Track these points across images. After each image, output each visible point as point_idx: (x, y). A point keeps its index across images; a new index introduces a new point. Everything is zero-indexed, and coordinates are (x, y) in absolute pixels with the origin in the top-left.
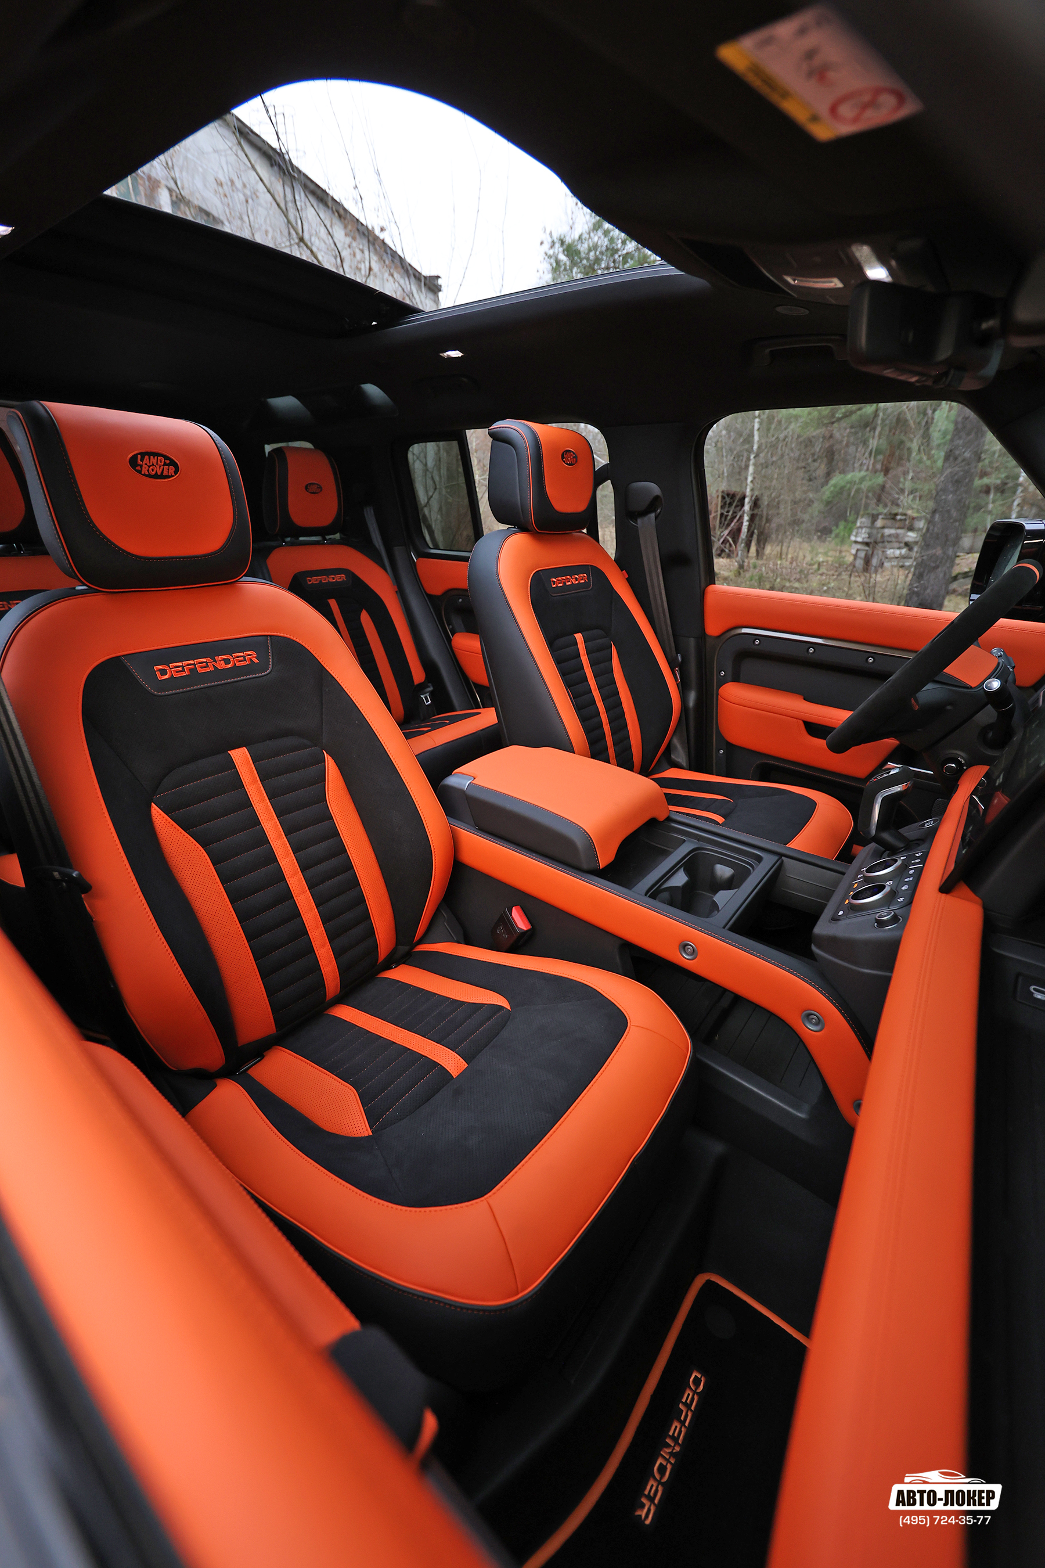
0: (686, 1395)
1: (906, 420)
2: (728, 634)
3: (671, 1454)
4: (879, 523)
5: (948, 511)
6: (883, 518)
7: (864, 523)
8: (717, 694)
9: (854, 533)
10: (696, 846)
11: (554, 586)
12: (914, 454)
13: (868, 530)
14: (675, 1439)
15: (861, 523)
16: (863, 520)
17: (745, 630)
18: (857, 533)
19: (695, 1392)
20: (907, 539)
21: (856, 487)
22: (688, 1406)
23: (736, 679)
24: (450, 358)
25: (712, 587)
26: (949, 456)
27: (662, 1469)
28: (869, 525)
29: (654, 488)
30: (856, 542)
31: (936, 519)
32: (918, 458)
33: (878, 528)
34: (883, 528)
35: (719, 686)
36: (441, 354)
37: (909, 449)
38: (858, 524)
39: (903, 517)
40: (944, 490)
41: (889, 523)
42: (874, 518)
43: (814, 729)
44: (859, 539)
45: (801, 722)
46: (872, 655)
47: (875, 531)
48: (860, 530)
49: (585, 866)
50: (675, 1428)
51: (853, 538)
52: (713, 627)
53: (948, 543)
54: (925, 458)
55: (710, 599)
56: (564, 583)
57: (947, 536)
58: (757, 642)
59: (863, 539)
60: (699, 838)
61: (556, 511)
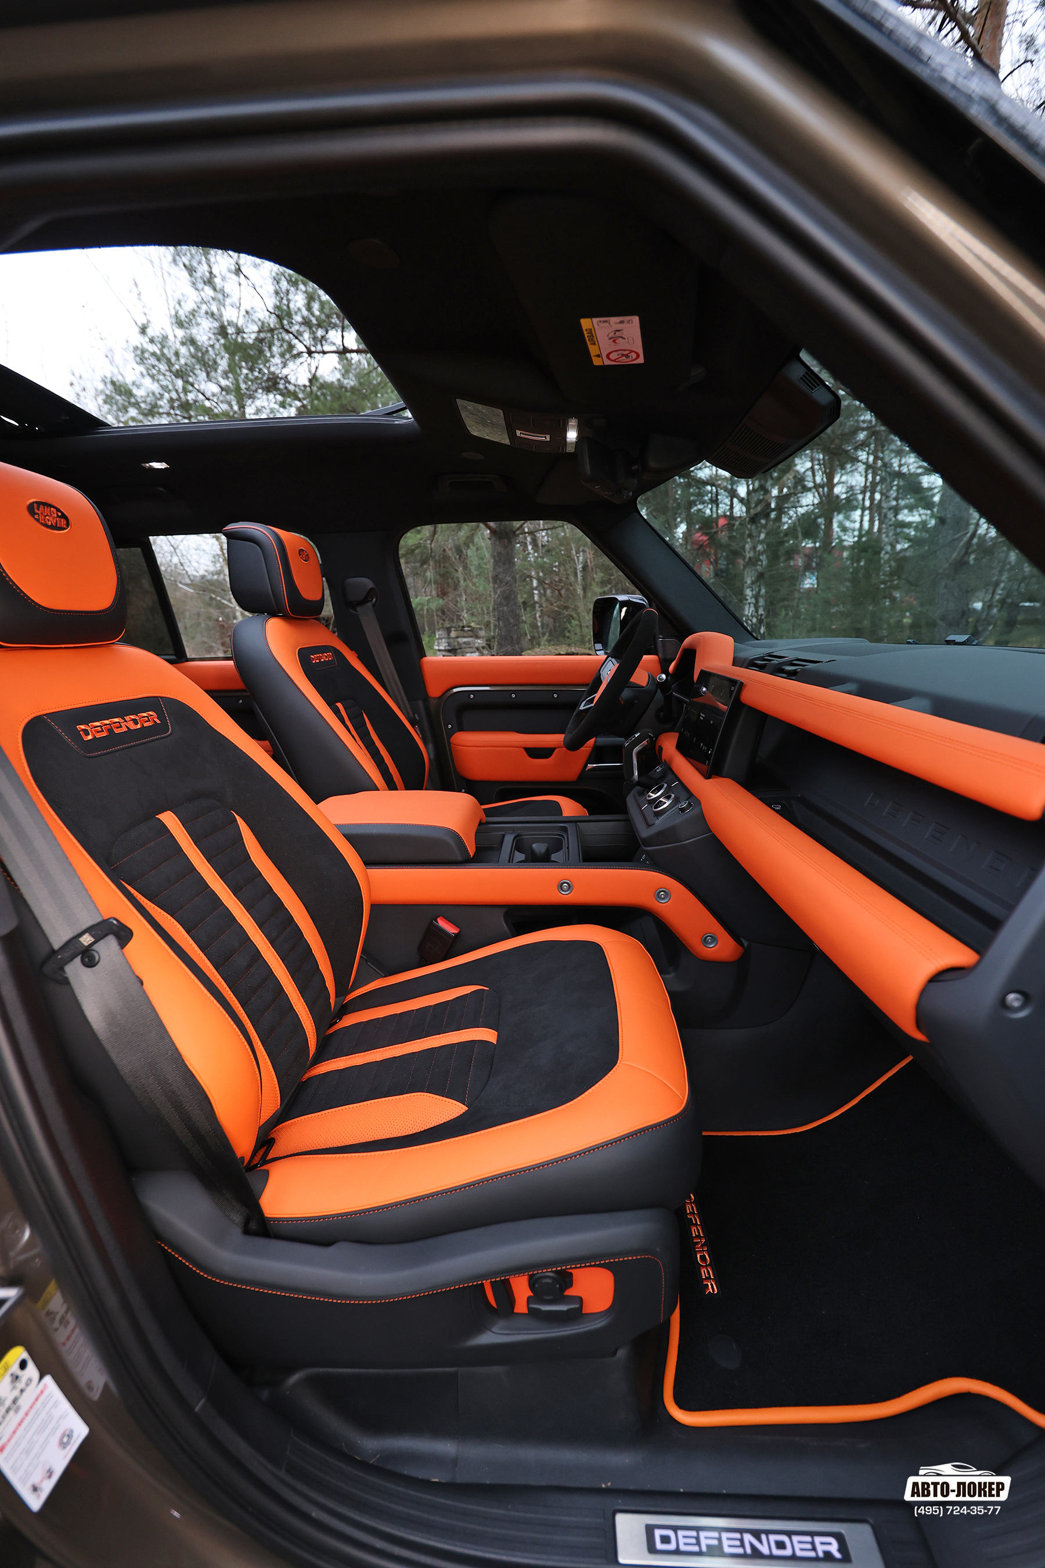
0: (688, 1208)
1: (449, 557)
2: (447, 697)
3: (702, 1246)
4: (453, 634)
5: (507, 619)
6: (455, 630)
7: (442, 635)
8: (450, 744)
9: (436, 644)
10: (513, 836)
11: (314, 662)
12: (462, 582)
13: (446, 640)
14: (698, 1236)
15: (439, 635)
16: (440, 632)
17: (455, 690)
18: (438, 643)
19: (691, 1203)
20: (477, 645)
21: (426, 608)
22: (693, 1213)
23: (461, 729)
24: (152, 469)
25: (425, 659)
26: (496, 580)
27: (703, 1258)
28: (446, 636)
29: (368, 583)
30: (439, 650)
31: (501, 625)
32: (464, 584)
33: (454, 638)
34: (457, 637)
35: (449, 738)
36: (143, 465)
37: (457, 578)
38: (437, 636)
39: (469, 629)
40: (500, 604)
41: (461, 633)
42: (449, 630)
43: (535, 753)
44: (442, 648)
45: (523, 749)
46: (557, 692)
47: (451, 640)
48: (440, 641)
49: (460, 858)
50: (694, 1231)
51: (436, 648)
52: (434, 690)
53: (514, 642)
54: (470, 584)
55: (427, 670)
56: (320, 660)
57: (511, 637)
58: (472, 696)
59: (445, 647)
60: (513, 830)
61: (304, 599)
